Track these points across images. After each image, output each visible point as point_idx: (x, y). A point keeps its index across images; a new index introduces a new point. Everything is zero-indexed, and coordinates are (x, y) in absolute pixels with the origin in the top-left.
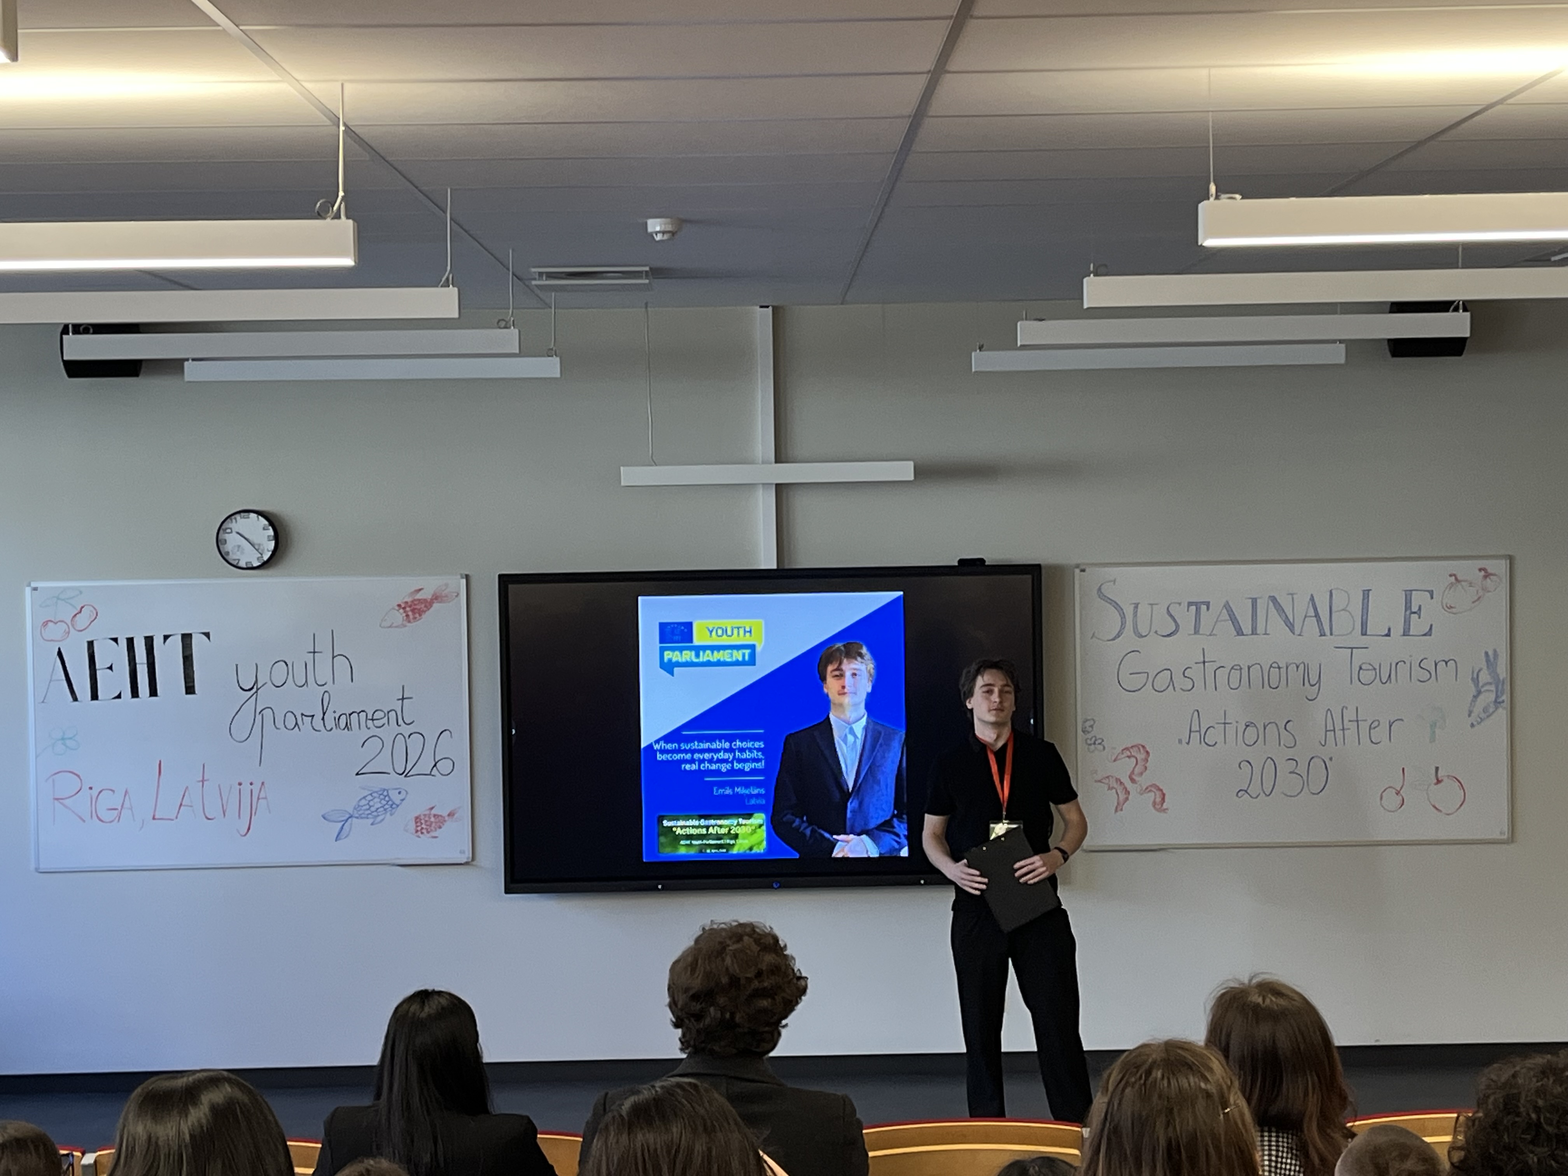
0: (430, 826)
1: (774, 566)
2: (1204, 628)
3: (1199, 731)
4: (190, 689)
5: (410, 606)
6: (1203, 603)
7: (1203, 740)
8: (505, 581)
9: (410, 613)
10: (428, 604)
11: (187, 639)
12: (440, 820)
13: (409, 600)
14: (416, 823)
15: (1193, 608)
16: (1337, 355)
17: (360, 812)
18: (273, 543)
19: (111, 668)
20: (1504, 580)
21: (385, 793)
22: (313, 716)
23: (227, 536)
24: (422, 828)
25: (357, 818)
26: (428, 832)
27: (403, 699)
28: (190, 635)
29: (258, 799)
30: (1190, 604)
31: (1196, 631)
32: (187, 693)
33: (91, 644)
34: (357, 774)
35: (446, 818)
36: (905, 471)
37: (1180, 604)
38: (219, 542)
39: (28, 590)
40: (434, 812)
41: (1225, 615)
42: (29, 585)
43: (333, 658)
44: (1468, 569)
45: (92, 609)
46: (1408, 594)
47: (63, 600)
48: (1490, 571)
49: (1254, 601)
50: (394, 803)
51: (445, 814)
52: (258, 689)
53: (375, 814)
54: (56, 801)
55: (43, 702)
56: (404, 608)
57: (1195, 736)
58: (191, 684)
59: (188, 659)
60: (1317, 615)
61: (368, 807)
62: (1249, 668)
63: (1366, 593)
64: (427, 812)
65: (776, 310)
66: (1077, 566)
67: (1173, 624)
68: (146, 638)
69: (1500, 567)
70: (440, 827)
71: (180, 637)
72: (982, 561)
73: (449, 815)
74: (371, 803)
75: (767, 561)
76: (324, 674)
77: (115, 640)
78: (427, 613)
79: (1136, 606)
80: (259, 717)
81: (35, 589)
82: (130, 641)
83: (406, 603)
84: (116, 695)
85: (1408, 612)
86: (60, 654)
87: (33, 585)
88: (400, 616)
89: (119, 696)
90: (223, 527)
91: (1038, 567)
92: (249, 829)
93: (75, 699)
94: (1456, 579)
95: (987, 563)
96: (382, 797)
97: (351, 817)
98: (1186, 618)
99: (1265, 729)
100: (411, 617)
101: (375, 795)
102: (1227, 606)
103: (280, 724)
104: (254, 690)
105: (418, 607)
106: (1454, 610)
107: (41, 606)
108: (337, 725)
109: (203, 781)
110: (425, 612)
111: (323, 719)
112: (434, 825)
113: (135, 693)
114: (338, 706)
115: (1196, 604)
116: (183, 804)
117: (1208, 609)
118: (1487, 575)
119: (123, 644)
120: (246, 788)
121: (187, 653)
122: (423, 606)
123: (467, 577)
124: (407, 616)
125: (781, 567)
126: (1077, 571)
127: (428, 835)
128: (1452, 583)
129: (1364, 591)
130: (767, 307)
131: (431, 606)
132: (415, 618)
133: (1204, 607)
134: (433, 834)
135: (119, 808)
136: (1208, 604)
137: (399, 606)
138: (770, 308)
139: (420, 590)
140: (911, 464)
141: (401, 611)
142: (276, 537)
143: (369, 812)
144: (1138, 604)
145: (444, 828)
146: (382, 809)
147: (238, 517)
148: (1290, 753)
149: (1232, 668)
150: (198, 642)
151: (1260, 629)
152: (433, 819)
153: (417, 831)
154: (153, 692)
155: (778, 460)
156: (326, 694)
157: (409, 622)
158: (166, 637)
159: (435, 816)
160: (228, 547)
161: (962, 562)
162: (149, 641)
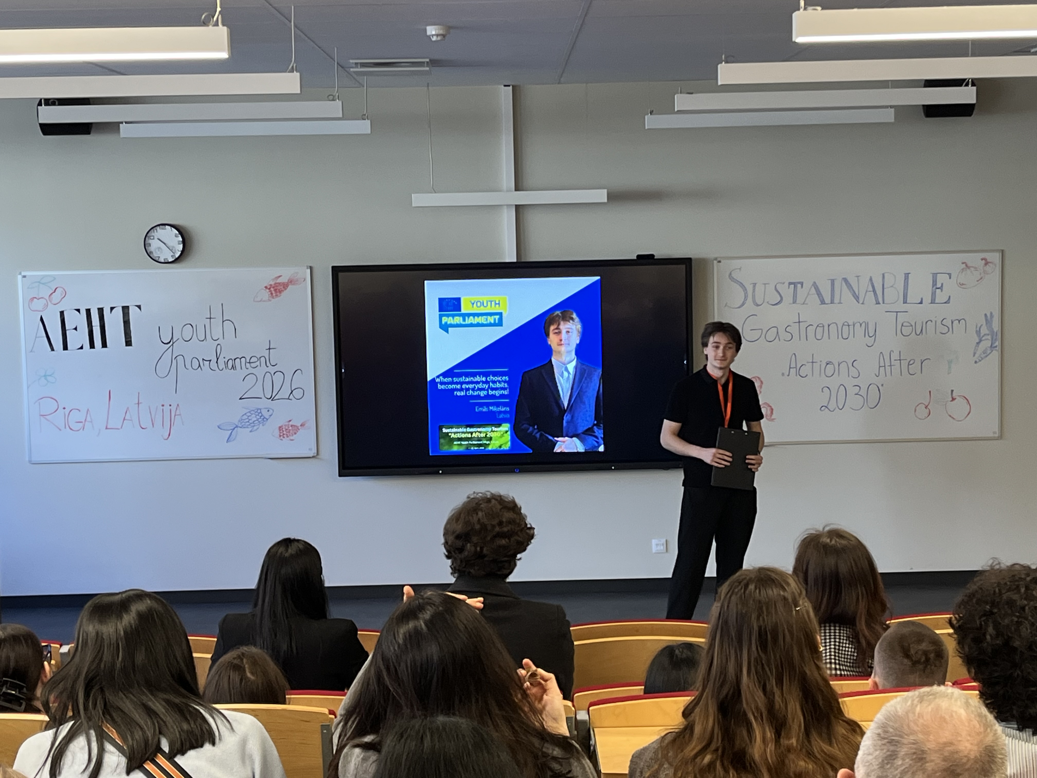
0: (289, 432)
1: (515, 260)
2: (800, 299)
3: (796, 368)
4: (128, 343)
5: (273, 287)
6: (799, 283)
7: (798, 373)
8: (336, 270)
9: (273, 292)
10: (285, 286)
11: (125, 309)
12: (295, 429)
13: (272, 283)
14: (280, 430)
15: (793, 286)
16: (889, 116)
17: (243, 424)
18: (181, 246)
19: (76, 329)
20: (998, 266)
21: (259, 411)
22: (210, 361)
23: (151, 241)
24: (284, 434)
25: (241, 427)
26: (288, 437)
27: (269, 349)
28: (128, 307)
29: (175, 415)
30: (790, 283)
31: (794, 302)
32: (127, 345)
33: (62, 313)
34: (240, 399)
35: (300, 427)
36: (601, 196)
37: (784, 283)
38: (146, 245)
39: (20, 277)
40: (291, 423)
41: (813, 291)
42: (20, 274)
43: (223, 322)
44: (975, 259)
45: (62, 289)
46: (935, 275)
47: (43, 284)
48: (988, 260)
49: (833, 282)
50: (265, 418)
51: (299, 425)
52: (173, 343)
53: (253, 425)
54: (42, 417)
55: (31, 351)
56: (269, 289)
57: (793, 371)
58: (129, 339)
59: (127, 323)
60: (874, 291)
61: (247, 420)
62: (829, 326)
63: (907, 275)
64: (287, 424)
65: (514, 88)
66: (716, 259)
67: (778, 296)
68: (99, 309)
69: (995, 257)
70: (295, 434)
71: (121, 309)
72: (653, 256)
73: (301, 425)
74: (250, 418)
75: (510, 257)
76: (217, 333)
77: (78, 310)
78: (285, 292)
79: (755, 285)
80: (174, 361)
81: (24, 277)
82: (88, 311)
83: (271, 285)
84: (80, 347)
85: (934, 288)
86: (42, 319)
87: (23, 274)
88: (266, 294)
89: (82, 348)
90: (148, 235)
91: (690, 260)
92: (169, 435)
93: (53, 349)
94: (966, 265)
95: (655, 258)
96: (257, 414)
97: (237, 427)
98: (787, 293)
99: (839, 365)
100: (274, 295)
101: (252, 412)
102: (815, 285)
103: (188, 366)
104: (171, 343)
105: (279, 288)
106: (964, 286)
107: (28, 288)
108: (227, 367)
109: (138, 404)
110: (282, 291)
111: (217, 362)
112: (291, 432)
113: (92, 346)
114: (226, 354)
115: (793, 283)
116: (126, 418)
117: (802, 287)
118: (987, 263)
119: (84, 313)
120: (167, 408)
121: (126, 319)
122: (282, 287)
123: (311, 268)
124: (272, 294)
125: (519, 261)
126: (715, 262)
127: (288, 439)
128: (963, 269)
129: (905, 274)
130: (509, 86)
131: (287, 287)
132: (277, 295)
133: (799, 286)
134: (292, 438)
135: (83, 421)
136: (802, 284)
137: (266, 287)
138: (511, 87)
139: (280, 276)
140: (605, 191)
141: (268, 290)
142: (184, 242)
143: (248, 423)
144: (756, 284)
145: (298, 433)
146: (257, 422)
147: (158, 228)
148: (856, 382)
149: (818, 326)
150: (133, 311)
151: (836, 300)
152: (290, 428)
153: (280, 436)
154: (104, 345)
155: (517, 189)
156: (219, 346)
157: (273, 298)
158: (112, 309)
159: (292, 426)
160: (152, 249)
161: (639, 256)
162: (101, 311)
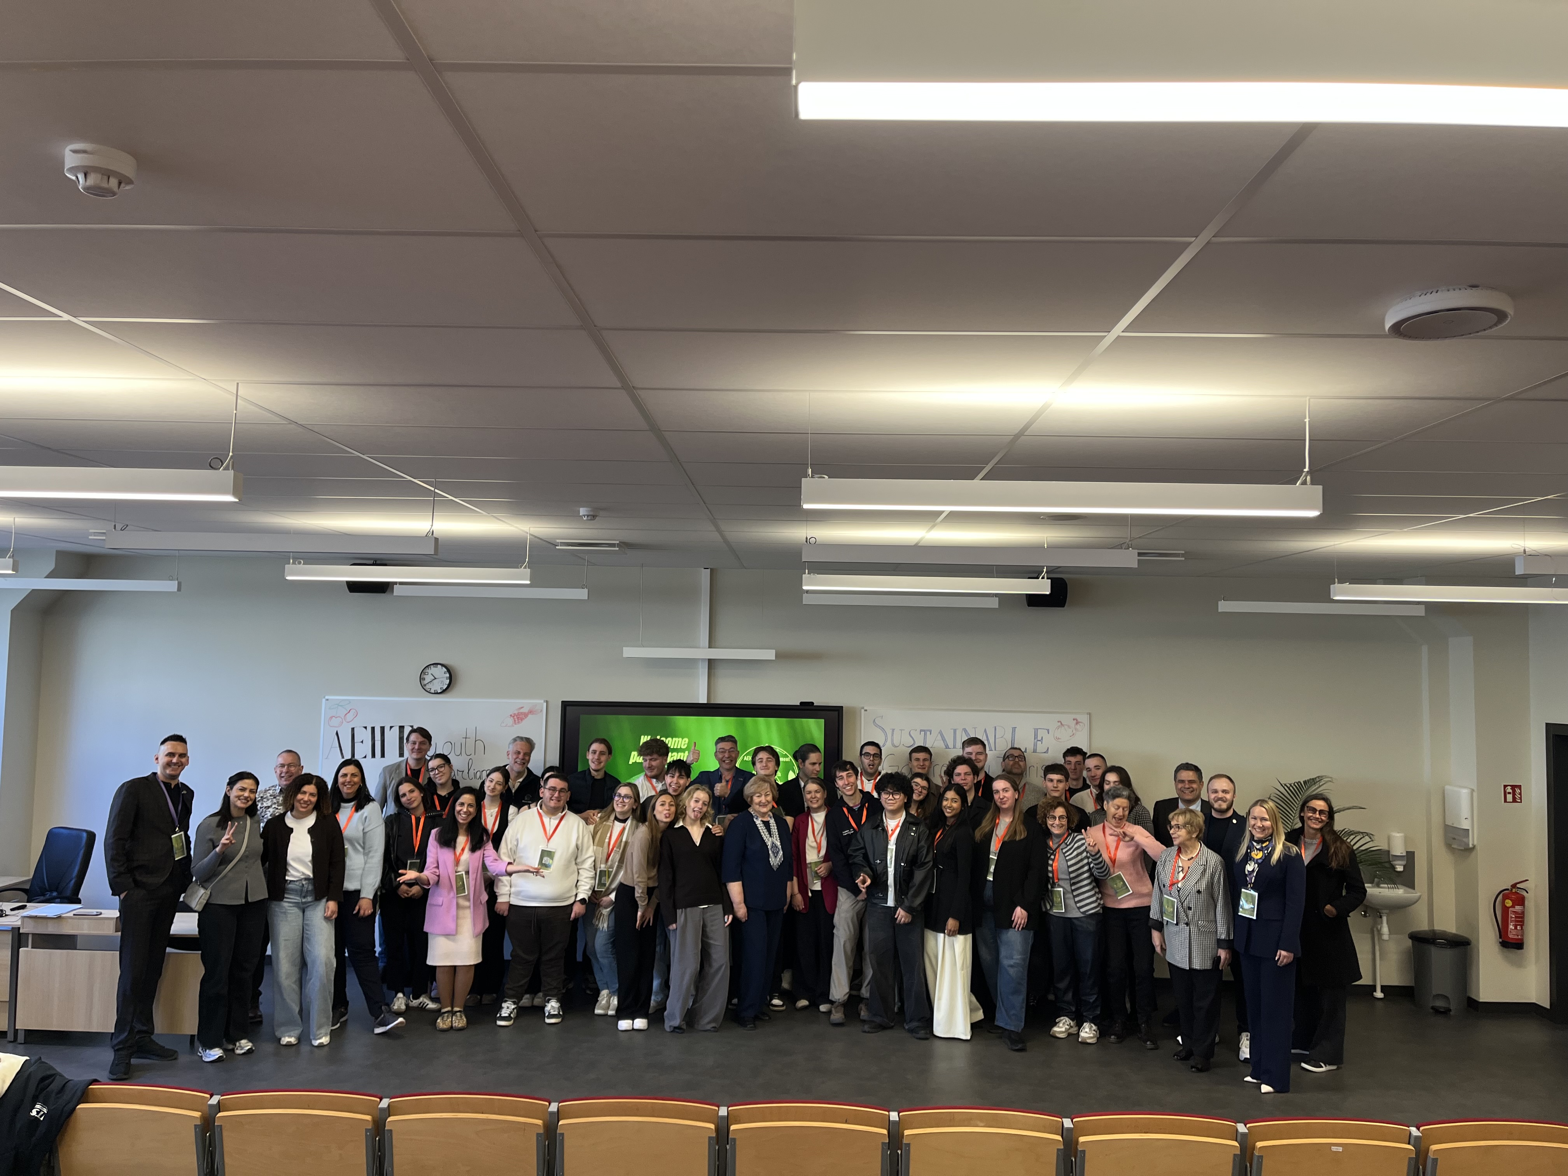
1: (705, 702)
5: (517, 716)
6: (928, 730)
8: (565, 705)
9: (516, 719)
10: (526, 715)
13: (516, 712)
15: (923, 733)
16: (994, 603)
18: (448, 680)
19: (362, 742)
20: (1086, 725)
23: (425, 676)
30: (921, 731)
33: (353, 729)
36: (770, 655)
37: (916, 730)
38: (421, 679)
39: (324, 700)
41: (939, 737)
42: (324, 697)
43: (476, 741)
44: (1067, 719)
45: (354, 711)
46: (1036, 731)
47: (341, 706)
48: (1079, 720)
49: (955, 731)
55: (327, 758)
56: (513, 717)
63: (1014, 729)
65: (712, 570)
66: (863, 708)
68: (381, 727)
69: (1084, 719)
71: (398, 728)
72: (813, 703)
75: (703, 700)
76: (470, 750)
77: (366, 728)
79: (893, 730)
81: (327, 700)
82: (373, 729)
83: (515, 714)
85: (1036, 740)
86: (337, 734)
87: (327, 697)
88: (511, 720)
90: (424, 671)
91: (841, 708)
94: (1061, 724)
95: (815, 704)
100: (517, 721)
102: (941, 733)
105: (520, 716)
106: (1060, 740)
107: (330, 709)
110: (524, 719)
111: (468, 773)
113: (373, 756)
114: (476, 767)
115: (924, 731)
117: (931, 734)
118: (1077, 723)
119: (369, 730)
122: (523, 716)
123: (547, 702)
124: (515, 721)
125: (709, 703)
126: (863, 710)
128: (1059, 726)
129: (1013, 728)
130: (707, 569)
131: (527, 716)
132: (519, 722)
133: (928, 733)
136: (930, 731)
137: (511, 715)
138: (709, 570)
139: (522, 708)
140: (774, 651)
142: (450, 678)
147: (432, 666)
154: (383, 755)
155: (710, 647)
156: (471, 760)
157: (516, 724)
158: (391, 727)
160: (426, 682)
161: (801, 703)
162: (383, 729)
